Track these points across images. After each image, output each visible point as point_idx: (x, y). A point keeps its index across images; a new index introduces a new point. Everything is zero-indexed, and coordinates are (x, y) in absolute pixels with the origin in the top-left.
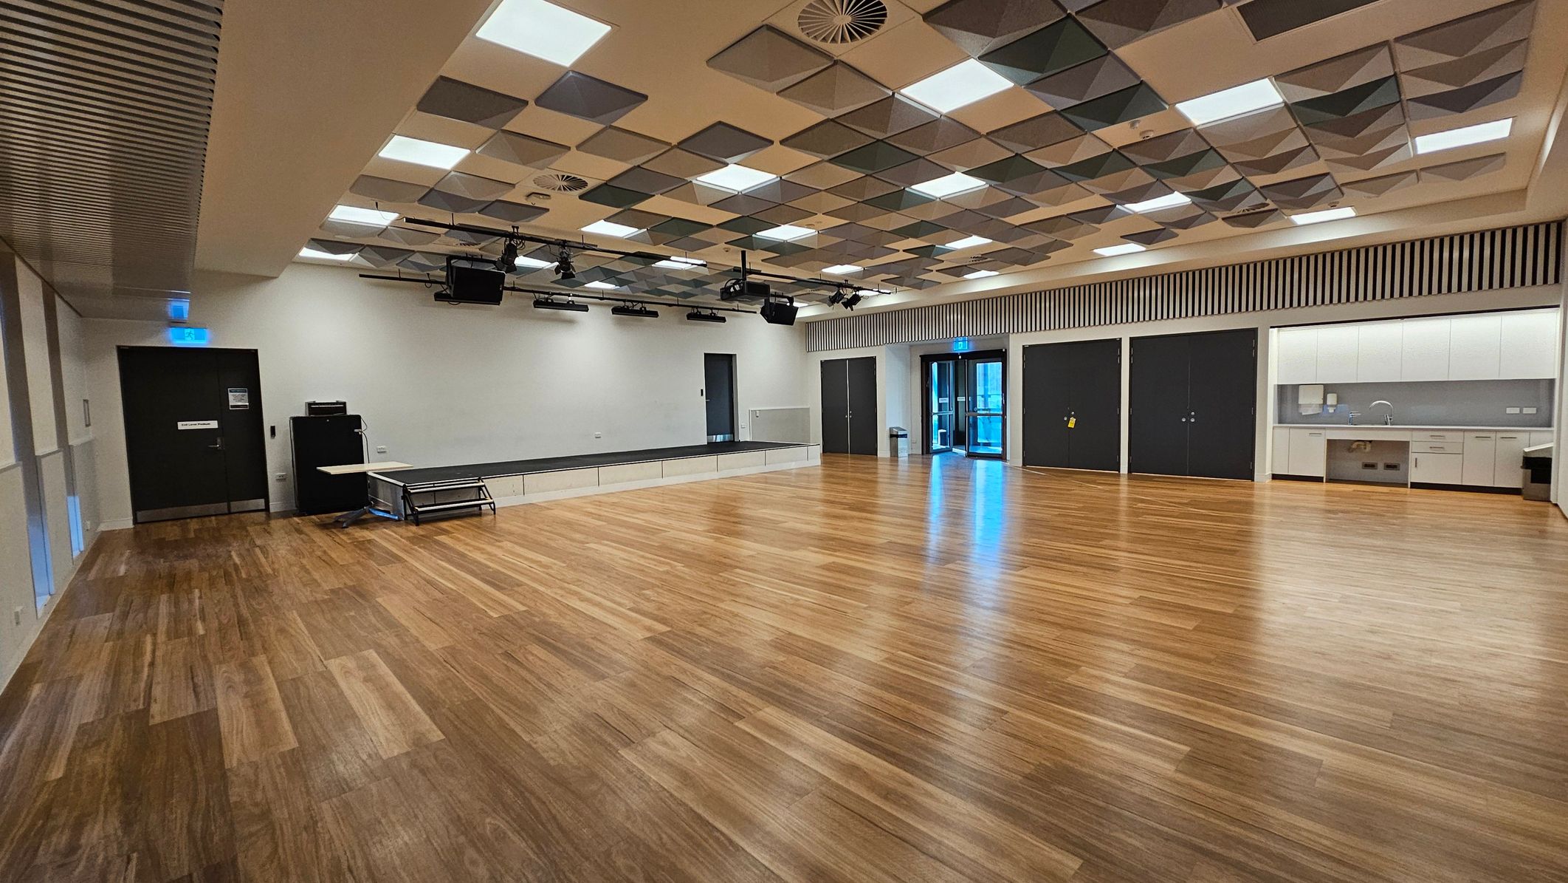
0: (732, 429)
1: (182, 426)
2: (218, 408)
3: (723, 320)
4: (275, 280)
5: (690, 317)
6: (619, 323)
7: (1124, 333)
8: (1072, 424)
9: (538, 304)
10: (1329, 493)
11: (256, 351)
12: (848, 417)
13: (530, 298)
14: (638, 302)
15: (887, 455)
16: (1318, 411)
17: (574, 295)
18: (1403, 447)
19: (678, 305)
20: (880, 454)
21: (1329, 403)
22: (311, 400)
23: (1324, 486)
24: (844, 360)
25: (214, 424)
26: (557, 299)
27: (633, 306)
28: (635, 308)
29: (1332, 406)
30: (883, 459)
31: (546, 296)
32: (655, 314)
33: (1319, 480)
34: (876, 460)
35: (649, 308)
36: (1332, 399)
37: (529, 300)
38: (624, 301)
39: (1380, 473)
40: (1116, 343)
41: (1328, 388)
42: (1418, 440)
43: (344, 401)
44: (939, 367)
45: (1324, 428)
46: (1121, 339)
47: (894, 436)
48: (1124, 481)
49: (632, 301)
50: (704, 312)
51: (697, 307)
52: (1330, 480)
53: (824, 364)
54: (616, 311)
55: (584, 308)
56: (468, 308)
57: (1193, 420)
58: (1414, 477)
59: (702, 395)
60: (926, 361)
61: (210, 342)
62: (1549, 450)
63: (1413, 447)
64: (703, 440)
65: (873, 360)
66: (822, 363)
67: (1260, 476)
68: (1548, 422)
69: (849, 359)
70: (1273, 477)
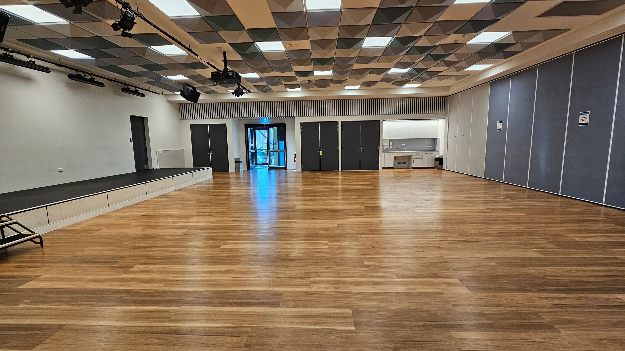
0: (146, 161)
3: (143, 95)
5: (124, 90)
7: (339, 119)
8: (321, 153)
10: (394, 172)
12: (210, 153)
14: (89, 73)
15: (234, 171)
16: (388, 147)
17: (33, 57)
18: (410, 157)
19: (115, 81)
20: (231, 171)
21: (390, 145)
23: (393, 170)
24: (207, 125)
26: (17, 57)
27: (85, 76)
28: (86, 77)
29: (391, 146)
30: (232, 173)
32: (102, 85)
33: (392, 168)
34: (229, 174)
35: (98, 79)
36: (391, 144)
38: (77, 71)
39: (402, 165)
40: (337, 123)
41: (390, 140)
42: (413, 155)
44: (251, 130)
45: (393, 152)
46: (338, 121)
48: (340, 173)
49: (84, 72)
50: (132, 89)
51: (127, 85)
52: (394, 168)
53: (193, 127)
54: (70, 76)
55: (47, 70)
57: (362, 151)
58: (413, 165)
59: (130, 141)
60: (247, 126)
62: (442, 156)
63: (413, 157)
65: (225, 125)
66: (191, 126)
67: (381, 168)
68: (434, 149)
69: (209, 125)
70: (383, 168)
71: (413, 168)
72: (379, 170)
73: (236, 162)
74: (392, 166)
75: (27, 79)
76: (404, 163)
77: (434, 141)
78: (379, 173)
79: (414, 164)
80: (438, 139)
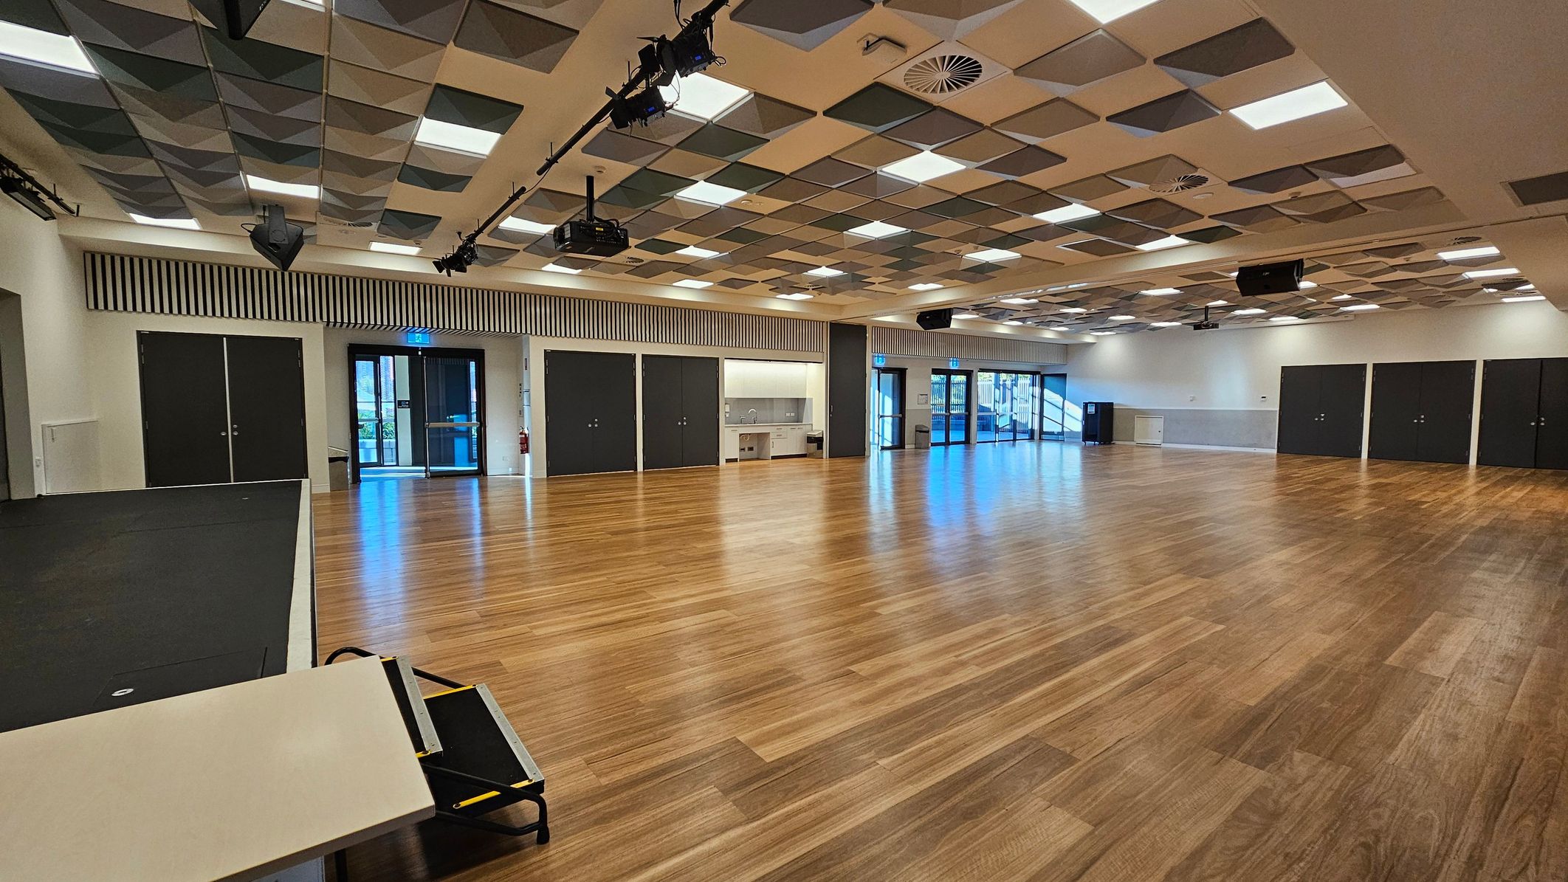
7: (639, 349)
10: (743, 468)
18: (764, 436)
21: (732, 410)
23: (738, 463)
29: (736, 413)
30: (323, 496)
33: (735, 460)
36: (736, 408)
39: (747, 453)
40: (632, 358)
41: (736, 401)
42: (772, 431)
45: (738, 426)
46: (635, 354)
52: (742, 460)
58: (773, 452)
60: (352, 352)
62: (822, 432)
63: (771, 436)
66: (141, 336)
67: (722, 462)
68: (798, 419)
70: (728, 461)
71: (773, 458)
72: (718, 464)
73: (331, 460)
74: (737, 456)
76: (751, 449)
77: (799, 404)
78: (721, 473)
79: (776, 448)
80: (807, 401)
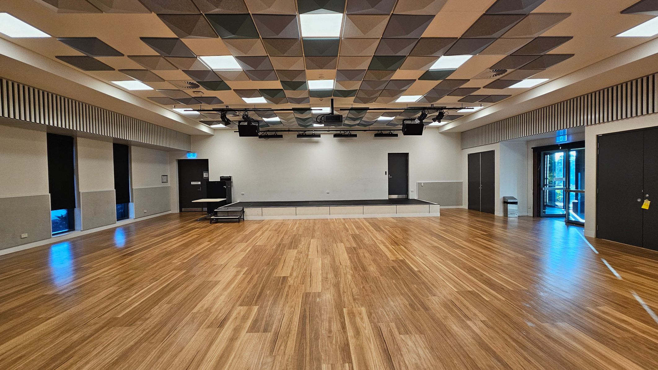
0: (406, 192)
1: (192, 183)
2: (201, 178)
3: (396, 135)
4: (213, 136)
5: (376, 135)
6: (340, 141)
8: (646, 205)
9: (299, 136)
11: (208, 160)
12: (480, 188)
13: (295, 134)
14: (347, 131)
15: (501, 215)
17: (314, 131)
19: (369, 130)
20: (496, 214)
22: (222, 176)
24: (479, 153)
25: (200, 183)
26: (307, 133)
27: (345, 133)
28: (346, 134)
30: (498, 217)
31: (303, 132)
32: (355, 136)
34: (495, 217)
35: (353, 133)
37: (295, 135)
38: (340, 131)
43: (230, 176)
47: (506, 203)
49: (344, 131)
50: (384, 132)
51: (381, 130)
53: (470, 156)
54: (336, 136)
55: (319, 136)
56: (273, 140)
59: (386, 174)
60: (537, 150)
61: (197, 157)
64: (386, 197)
65: (493, 152)
69: (481, 153)
75: (317, 142)
